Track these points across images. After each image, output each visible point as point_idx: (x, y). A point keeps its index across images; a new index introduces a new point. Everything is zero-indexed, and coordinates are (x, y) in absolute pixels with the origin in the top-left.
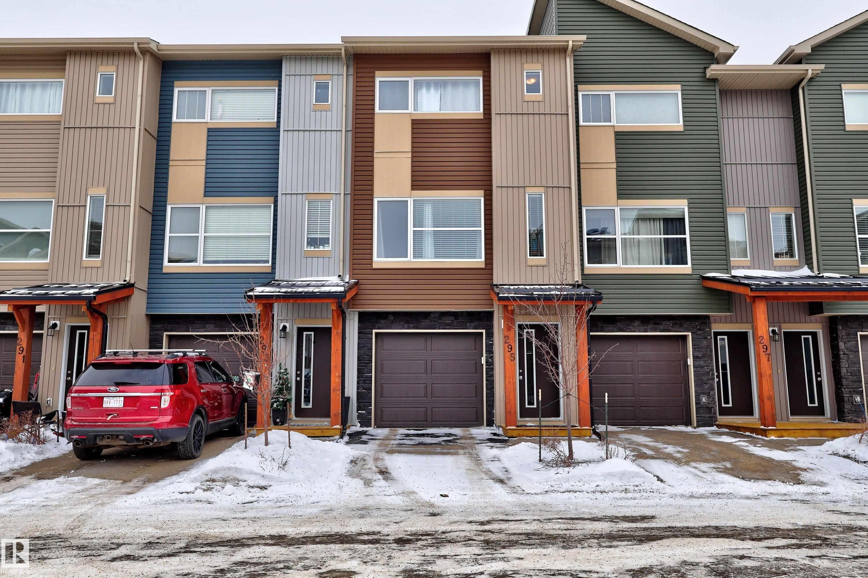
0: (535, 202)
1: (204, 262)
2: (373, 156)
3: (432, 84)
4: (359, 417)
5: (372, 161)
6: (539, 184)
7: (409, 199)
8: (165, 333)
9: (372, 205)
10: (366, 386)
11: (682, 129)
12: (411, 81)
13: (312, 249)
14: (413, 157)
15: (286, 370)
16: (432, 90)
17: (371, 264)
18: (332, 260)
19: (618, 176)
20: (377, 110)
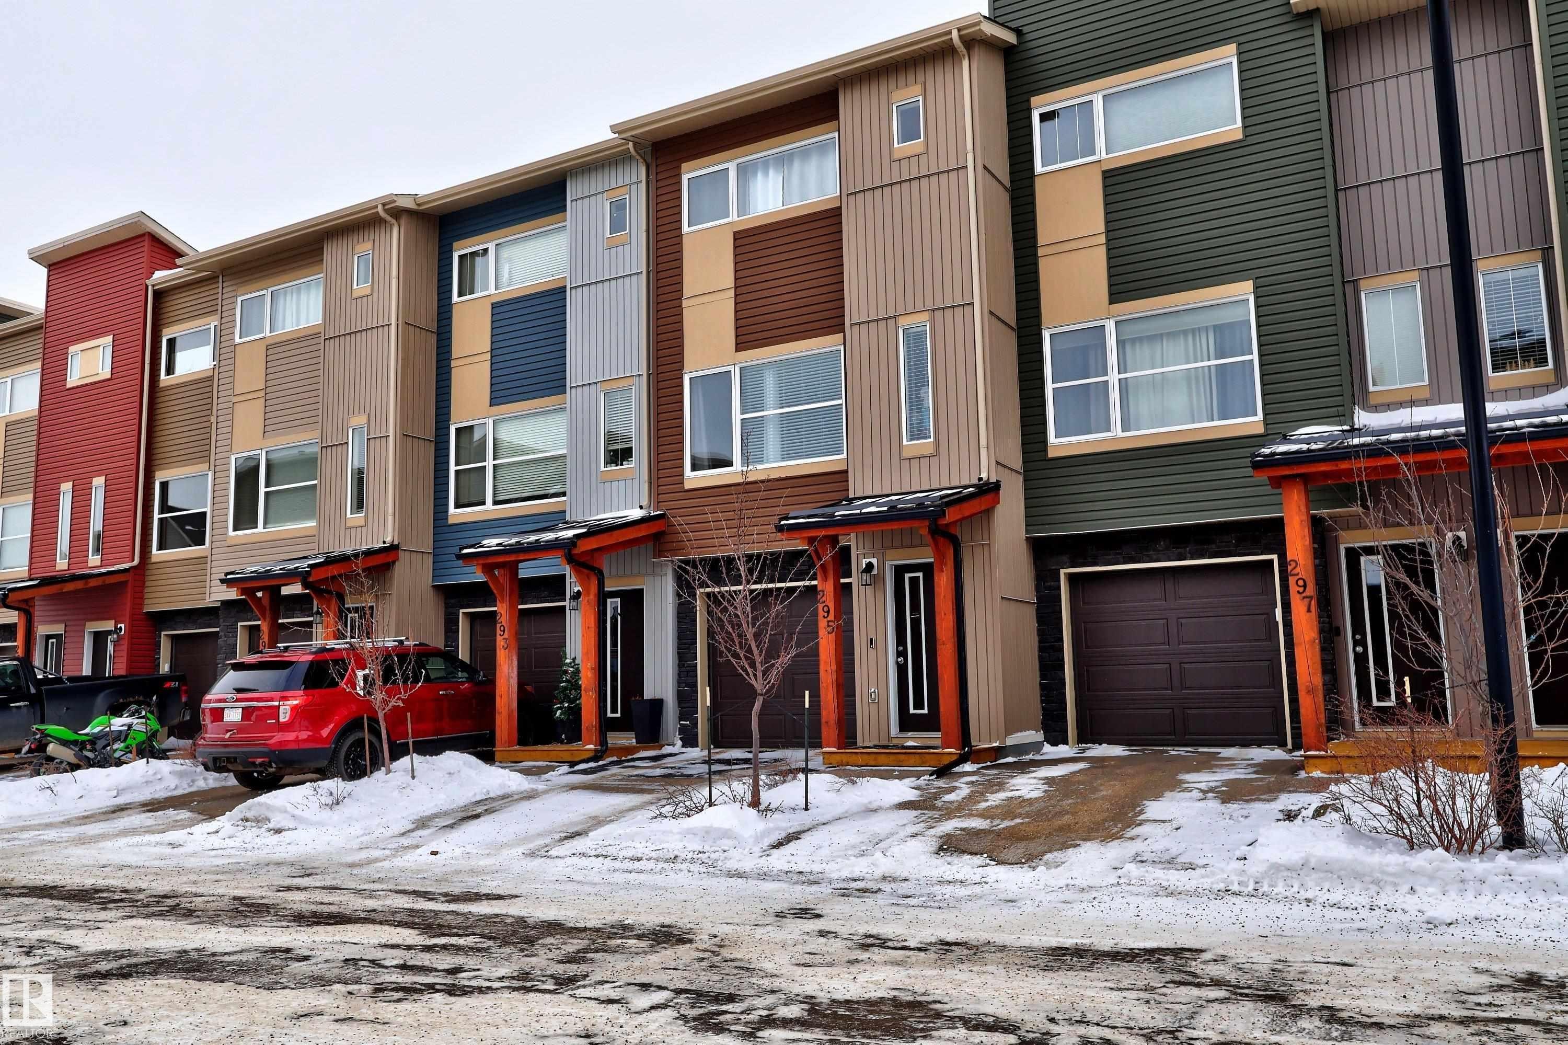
0: (915, 340)
1: (496, 503)
2: (680, 306)
3: (771, 162)
4: (683, 730)
5: (681, 314)
6: (920, 306)
7: (731, 368)
8: (461, 611)
9: (681, 385)
10: (690, 680)
11: (1240, 136)
12: (732, 167)
13: (614, 468)
14: (736, 295)
15: (574, 659)
16: (771, 172)
17: (683, 483)
18: (636, 482)
19: (1109, 258)
20: (685, 229)
